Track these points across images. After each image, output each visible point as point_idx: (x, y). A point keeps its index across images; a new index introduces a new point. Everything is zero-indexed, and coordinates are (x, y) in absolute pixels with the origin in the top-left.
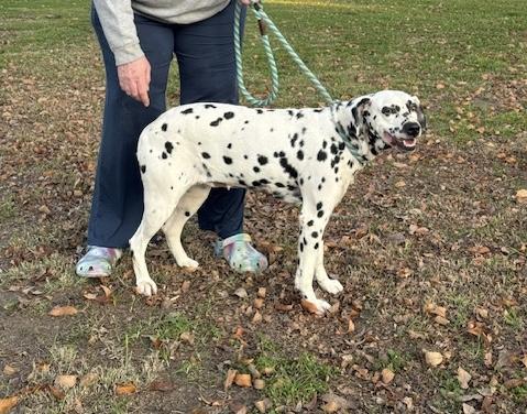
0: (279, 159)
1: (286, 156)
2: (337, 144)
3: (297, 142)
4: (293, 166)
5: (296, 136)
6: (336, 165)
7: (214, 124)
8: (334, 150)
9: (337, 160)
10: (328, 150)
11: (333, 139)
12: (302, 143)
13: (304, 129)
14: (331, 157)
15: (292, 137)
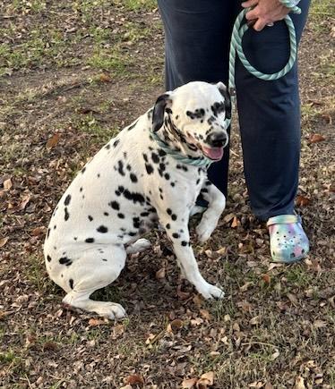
0: (122, 195)
1: (125, 188)
2: (156, 152)
3: (125, 169)
4: (135, 192)
5: (120, 163)
6: (164, 173)
7: (67, 217)
8: (155, 158)
9: (162, 167)
10: (151, 161)
11: (151, 149)
12: (129, 168)
13: (125, 154)
14: (156, 166)
15: (117, 166)
